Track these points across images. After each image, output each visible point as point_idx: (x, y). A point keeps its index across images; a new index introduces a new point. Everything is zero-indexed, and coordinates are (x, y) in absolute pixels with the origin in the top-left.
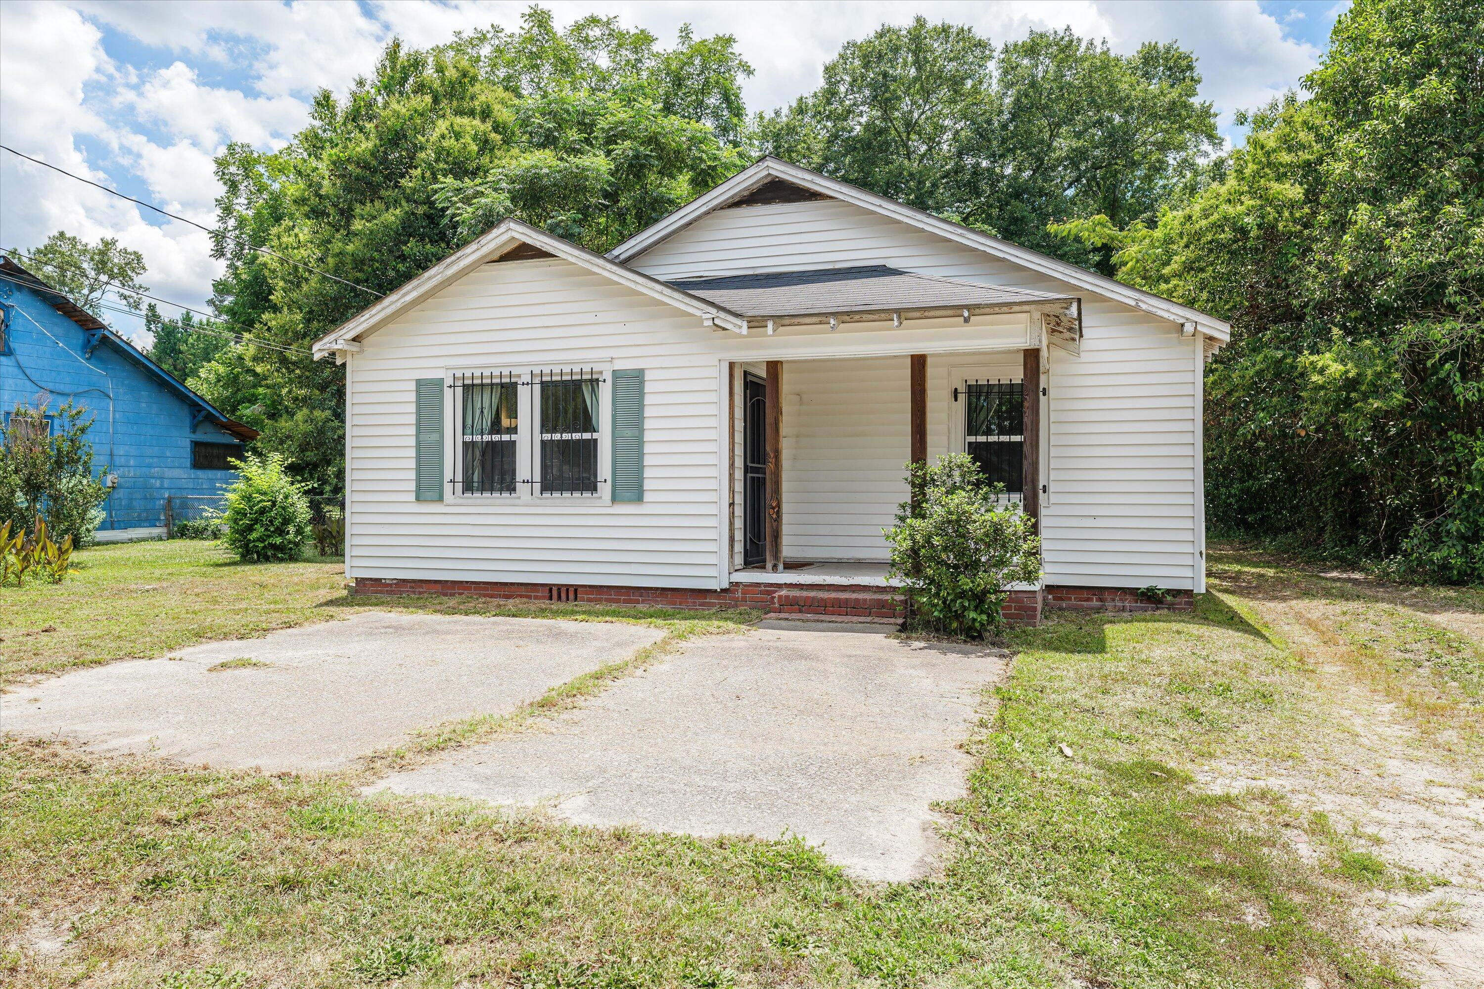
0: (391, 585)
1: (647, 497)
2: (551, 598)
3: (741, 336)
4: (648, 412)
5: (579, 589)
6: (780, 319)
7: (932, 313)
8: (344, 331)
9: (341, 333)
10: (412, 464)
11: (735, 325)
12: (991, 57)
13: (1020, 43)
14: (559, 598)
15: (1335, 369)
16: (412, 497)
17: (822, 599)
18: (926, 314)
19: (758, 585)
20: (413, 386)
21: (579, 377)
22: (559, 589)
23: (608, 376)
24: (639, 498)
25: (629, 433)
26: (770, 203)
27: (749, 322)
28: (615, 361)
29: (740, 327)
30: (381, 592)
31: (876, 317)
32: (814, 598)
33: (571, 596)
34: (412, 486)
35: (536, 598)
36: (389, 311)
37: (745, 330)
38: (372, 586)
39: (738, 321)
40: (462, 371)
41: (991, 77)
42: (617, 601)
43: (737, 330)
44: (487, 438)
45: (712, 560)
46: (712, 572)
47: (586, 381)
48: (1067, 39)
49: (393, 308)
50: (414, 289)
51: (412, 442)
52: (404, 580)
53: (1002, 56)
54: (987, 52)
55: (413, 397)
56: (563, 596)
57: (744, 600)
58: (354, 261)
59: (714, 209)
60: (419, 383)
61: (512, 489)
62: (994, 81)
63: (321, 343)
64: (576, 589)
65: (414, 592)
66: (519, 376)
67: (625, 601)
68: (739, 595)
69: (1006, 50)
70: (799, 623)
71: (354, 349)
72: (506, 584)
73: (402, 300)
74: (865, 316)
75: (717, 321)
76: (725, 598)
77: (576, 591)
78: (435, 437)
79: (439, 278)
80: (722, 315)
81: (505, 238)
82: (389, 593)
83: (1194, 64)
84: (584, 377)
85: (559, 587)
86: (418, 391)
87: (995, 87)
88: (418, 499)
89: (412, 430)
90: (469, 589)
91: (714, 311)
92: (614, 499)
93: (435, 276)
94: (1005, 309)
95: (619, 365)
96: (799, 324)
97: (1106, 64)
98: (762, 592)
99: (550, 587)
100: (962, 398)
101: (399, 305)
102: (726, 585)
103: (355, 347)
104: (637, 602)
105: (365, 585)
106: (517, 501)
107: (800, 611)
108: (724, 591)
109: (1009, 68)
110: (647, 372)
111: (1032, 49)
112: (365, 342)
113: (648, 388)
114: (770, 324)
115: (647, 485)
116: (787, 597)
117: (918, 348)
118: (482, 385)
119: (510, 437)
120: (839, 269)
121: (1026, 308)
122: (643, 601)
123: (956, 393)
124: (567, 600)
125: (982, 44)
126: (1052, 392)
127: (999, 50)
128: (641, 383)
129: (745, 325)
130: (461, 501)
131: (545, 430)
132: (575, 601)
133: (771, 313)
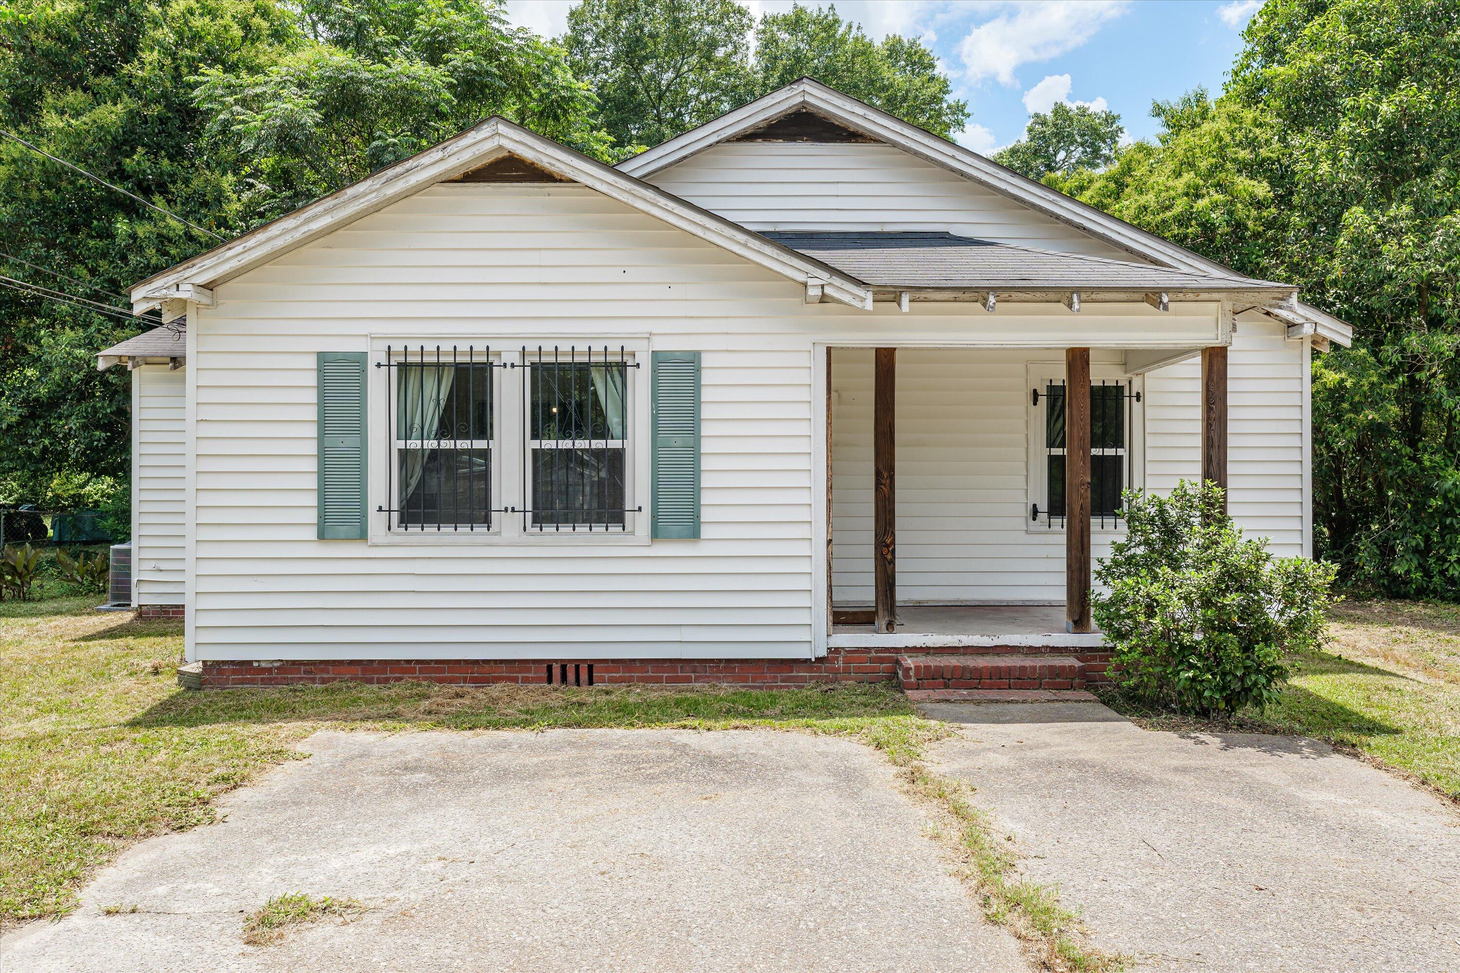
0: (269, 670)
1: (706, 532)
2: (550, 680)
3: (863, 312)
4: (706, 412)
5: (596, 665)
6: (918, 291)
7: (1101, 296)
8: (194, 270)
9: (188, 273)
10: (312, 482)
11: (855, 296)
12: (750, 27)
13: (780, 16)
14: (564, 679)
16: (312, 534)
17: (976, 669)
18: (1094, 296)
19: (867, 650)
20: (312, 362)
21: (585, 359)
22: (577, 668)
23: (645, 360)
24: (694, 533)
25: (678, 440)
27: (875, 293)
28: (655, 339)
29: (863, 300)
30: (252, 681)
31: (1029, 296)
32: (965, 668)
33: (584, 676)
34: (312, 516)
35: (526, 680)
36: (280, 243)
37: (869, 305)
38: (234, 672)
39: (860, 292)
40: (420, 343)
41: (748, 48)
42: (658, 680)
43: (857, 304)
44: (431, 444)
45: (802, 617)
46: (803, 635)
47: (597, 365)
48: (830, 18)
49: (288, 239)
50: (326, 212)
51: (312, 448)
52: (294, 662)
53: (762, 27)
54: (745, 20)
55: (311, 379)
56: (571, 676)
57: (847, 670)
58: (45, 172)
59: (728, 140)
60: (322, 357)
61: (487, 521)
63: (148, 287)
64: (591, 665)
65: (313, 680)
66: (499, 354)
67: (669, 680)
68: (840, 664)
69: (765, 21)
71: (205, 300)
72: (476, 662)
73: (305, 229)
74: (1015, 295)
75: (828, 290)
76: (819, 670)
77: (590, 669)
78: (352, 441)
79: (373, 198)
80: (837, 281)
81: (490, 146)
84: (594, 359)
85: (564, 665)
86: (321, 371)
87: (752, 61)
88: (322, 536)
89: (312, 431)
90: (413, 671)
91: (825, 276)
92: (656, 534)
93: (365, 194)
94: (1191, 296)
95: (662, 345)
96: (926, 300)
97: (864, 51)
98: (872, 660)
99: (549, 665)
100: (1043, 401)
101: (298, 235)
102: (823, 653)
103: (205, 298)
104: (688, 680)
105: (220, 672)
106: (495, 539)
107: (946, 686)
108: (819, 660)
109: (769, 42)
110: (703, 355)
111: (795, 23)
112: (220, 290)
113: (707, 377)
114: (905, 299)
115: (706, 515)
116: (927, 668)
117: (1079, 340)
118: (422, 365)
119: (480, 444)
120: (889, 233)
121: (1215, 296)
122: (697, 680)
123: (1035, 395)
124: (578, 682)
125: (741, 12)
126: (1149, 398)
127: (758, 20)
128: (698, 370)
129: (870, 296)
130: (397, 539)
131: (535, 436)
132: (591, 683)
133: (907, 283)
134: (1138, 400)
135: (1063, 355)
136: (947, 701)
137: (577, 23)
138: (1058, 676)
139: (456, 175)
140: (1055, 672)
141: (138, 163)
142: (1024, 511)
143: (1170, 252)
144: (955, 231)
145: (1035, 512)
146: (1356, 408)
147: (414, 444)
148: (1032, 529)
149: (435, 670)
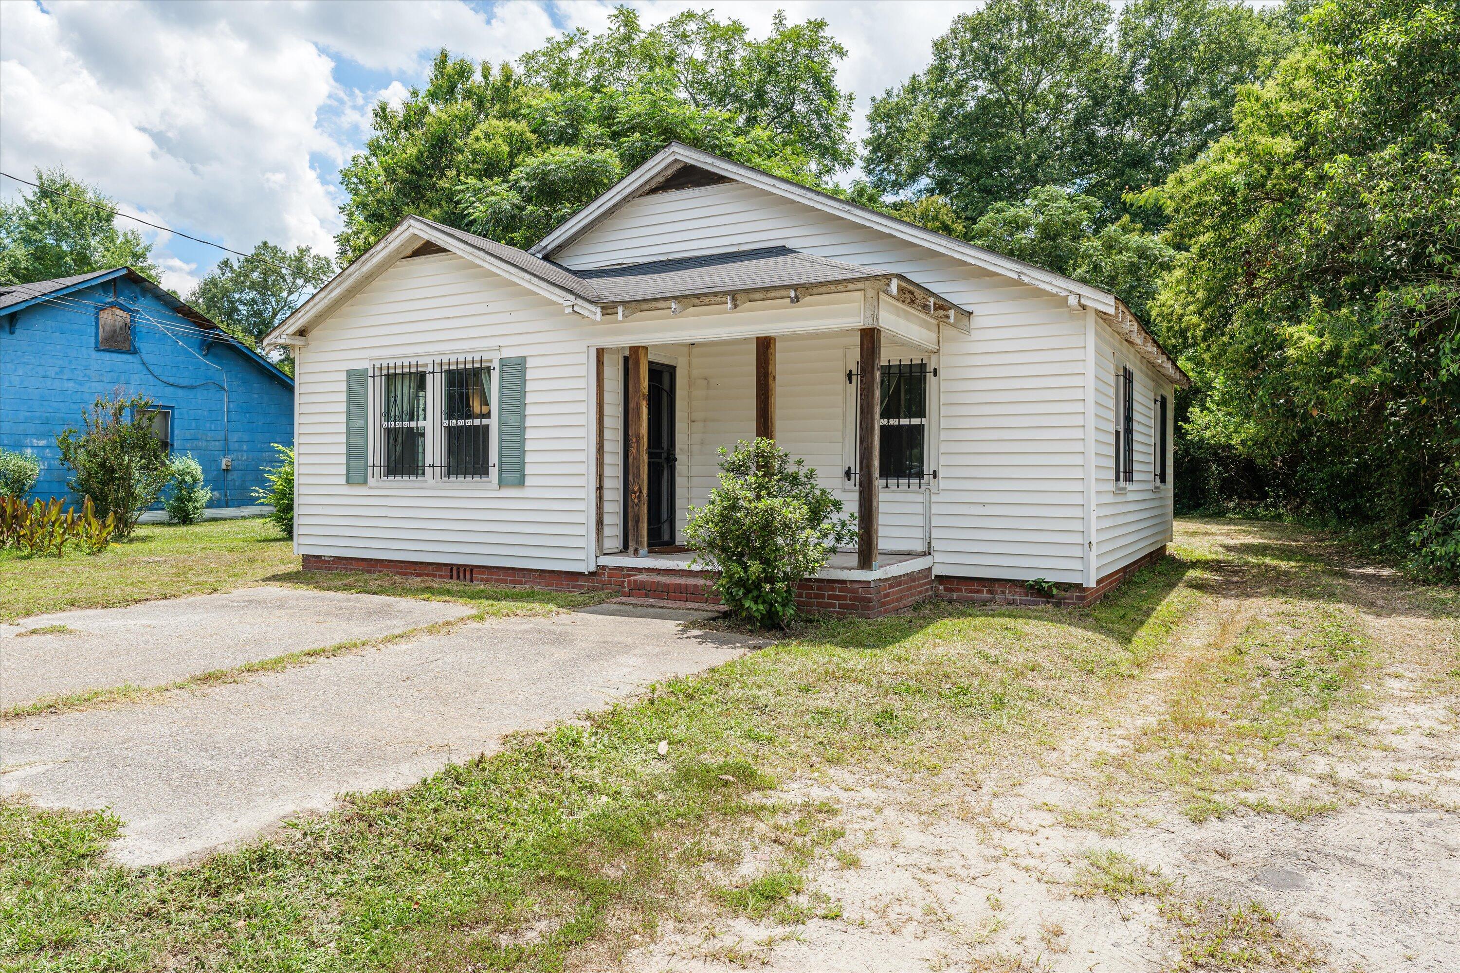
0: (329, 562)
1: (528, 481)
2: (451, 578)
3: (594, 323)
4: (529, 398)
5: (474, 569)
7: (773, 294)
9: (284, 328)
10: (344, 449)
11: (591, 312)
15: (1310, 340)
16: (343, 480)
17: (665, 584)
19: (621, 568)
20: (344, 376)
21: (471, 366)
22: (466, 570)
23: (496, 364)
24: (520, 482)
25: (513, 418)
26: (682, 188)
27: (602, 308)
28: (502, 350)
29: (595, 314)
30: (321, 568)
31: (722, 300)
32: (658, 583)
33: (468, 576)
34: (343, 470)
35: (440, 577)
36: (320, 307)
37: (598, 316)
38: (315, 562)
39: (593, 308)
40: (390, 361)
42: (504, 581)
43: (592, 317)
45: (581, 543)
46: (581, 555)
49: (323, 304)
51: (344, 428)
52: (339, 558)
55: (344, 386)
56: (462, 575)
57: (608, 583)
59: (632, 197)
60: (349, 372)
61: (422, 473)
63: (269, 338)
64: (472, 568)
65: (346, 570)
66: (426, 365)
67: (511, 582)
68: (605, 578)
72: (416, 563)
74: (713, 299)
75: (575, 308)
76: (592, 581)
77: (471, 571)
78: (361, 424)
80: (580, 302)
81: (407, 235)
82: (328, 568)
84: (475, 366)
85: (459, 568)
86: (348, 382)
88: (348, 482)
89: (343, 418)
90: (387, 567)
91: (572, 298)
92: (501, 484)
94: (841, 288)
95: (506, 353)
96: (656, 309)
98: (624, 576)
99: (451, 567)
102: (593, 568)
103: (298, 341)
104: (521, 583)
105: (309, 561)
106: (424, 485)
108: (591, 574)
110: (528, 359)
112: (313, 334)
113: (528, 375)
114: (620, 310)
115: (528, 470)
116: (635, 581)
117: (763, 330)
118: (401, 374)
119: (420, 424)
120: (743, 252)
121: (860, 285)
122: (526, 582)
123: (850, 375)
124: (458, 578)
126: (942, 373)
128: (524, 370)
129: (599, 310)
130: (381, 484)
131: (450, 417)
132: (472, 581)
133: (619, 299)
134: (935, 375)
139: (409, 252)
142: (841, 472)
145: (848, 474)
147: (392, 425)
148: (847, 488)
149: (398, 567)
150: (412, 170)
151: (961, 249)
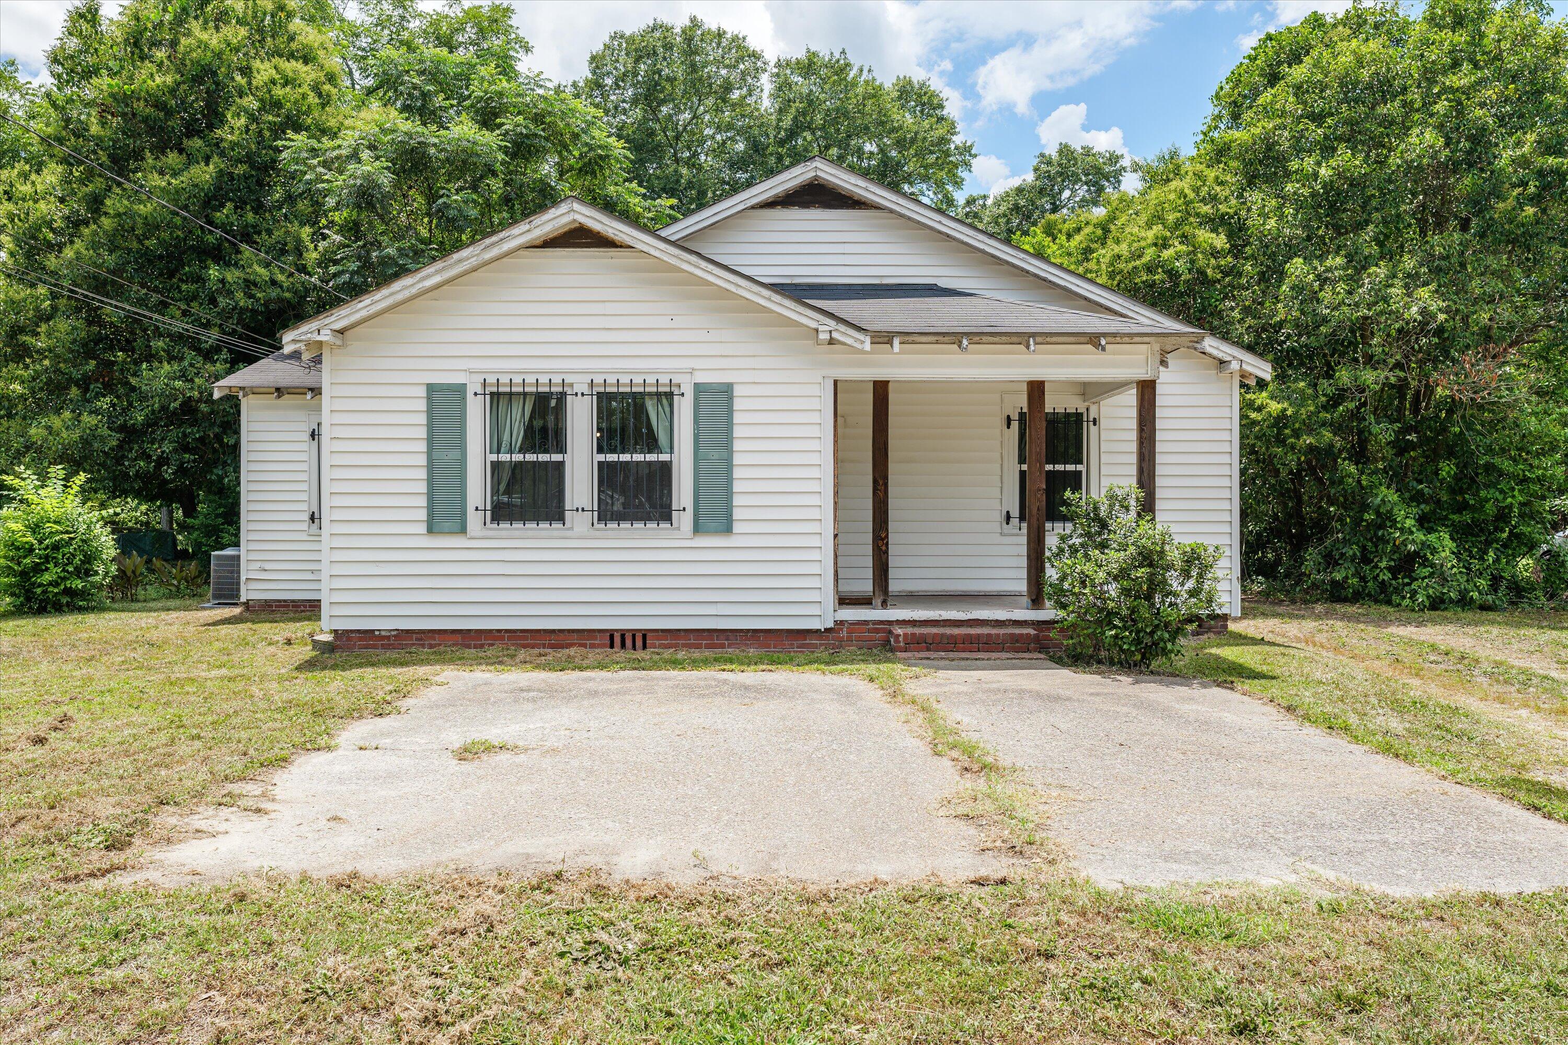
0: (388, 638)
1: (737, 528)
2: (612, 646)
3: (863, 352)
4: (738, 432)
5: (649, 635)
6: (907, 336)
7: (1054, 339)
8: (333, 318)
9: (327, 321)
10: (423, 488)
11: (856, 340)
12: (764, 70)
13: (794, 60)
14: (623, 645)
15: (1275, 407)
16: (422, 528)
17: (952, 636)
18: (1048, 339)
19: (866, 622)
20: (422, 392)
21: (641, 390)
22: (634, 636)
23: (688, 389)
24: (727, 529)
25: (715, 456)
26: (808, 207)
27: (872, 337)
28: (696, 373)
29: (863, 342)
30: (374, 647)
31: (996, 339)
32: (943, 635)
33: (639, 643)
34: (423, 515)
35: (593, 646)
36: (400, 297)
37: (868, 346)
38: (360, 639)
39: (860, 336)
40: (510, 376)
41: (762, 91)
42: (698, 647)
43: (859, 346)
44: (518, 457)
45: (814, 596)
46: (816, 610)
47: (650, 394)
48: (842, 62)
49: (407, 294)
50: (437, 272)
51: (422, 460)
52: (407, 631)
53: (776, 70)
54: (759, 64)
55: (422, 405)
56: (629, 643)
57: (850, 639)
59: (753, 207)
60: (431, 389)
61: (561, 518)
62: (765, 95)
63: (296, 332)
64: (645, 634)
65: (423, 646)
66: (571, 385)
67: (708, 647)
68: (844, 634)
69: (778, 65)
70: (947, 662)
71: (339, 342)
72: (553, 631)
73: (420, 285)
74: (985, 339)
75: (835, 335)
76: (827, 638)
77: (644, 637)
78: (455, 454)
79: (473, 262)
80: (842, 328)
81: (566, 219)
82: (385, 647)
83: (945, 103)
84: (647, 390)
85: (623, 634)
86: (429, 398)
87: (766, 103)
88: (430, 531)
89: (422, 447)
90: (502, 638)
91: (832, 323)
92: (697, 529)
93: (468, 258)
95: (701, 378)
96: (914, 343)
97: (875, 93)
98: (869, 631)
99: (611, 634)
100: (1015, 425)
101: (414, 291)
102: (830, 625)
104: (722, 646)
105: (349, 639)
106: (569, 533)
107: (928, 650)
108: (827, 630)
109: (783, 86)
110: (735, 387)
111: (808, 67)
112: (347, 333)
113: (738, 404)
114: (896, 342)
115: (737, 514)
116: (913, 635)
117: (1036, 374)
118: (511, 394)
119: (557, 457)
120: (887, 285)
121: (1146, 339)
122: (730, 646)
123: (1009, 420)
124: (634, 648)
125: (755, 56)
126: (1103, 423)
127: (772, 64)
128: (731, 398)
129: (868, 340)
130: (491, 533)
131: (600, 450)
132: (645, 647)
133: (898, 329)
134: (1095, 424)
135: (1025, 387)
136: (928, 658)
137: (597, 67)
138: (1017, 641)
139: (538, 242)
140: (1015, 639)
141: (227, 216)
142: (999, 517)
143: (1120, 301)
144: (943, 283)
145: (1008, 517)
146: (1297, 434)
147: (504, 457)
148: (1005, 531)
149: (520, 638)
150: (159, 105)
151: (1137, 309)
